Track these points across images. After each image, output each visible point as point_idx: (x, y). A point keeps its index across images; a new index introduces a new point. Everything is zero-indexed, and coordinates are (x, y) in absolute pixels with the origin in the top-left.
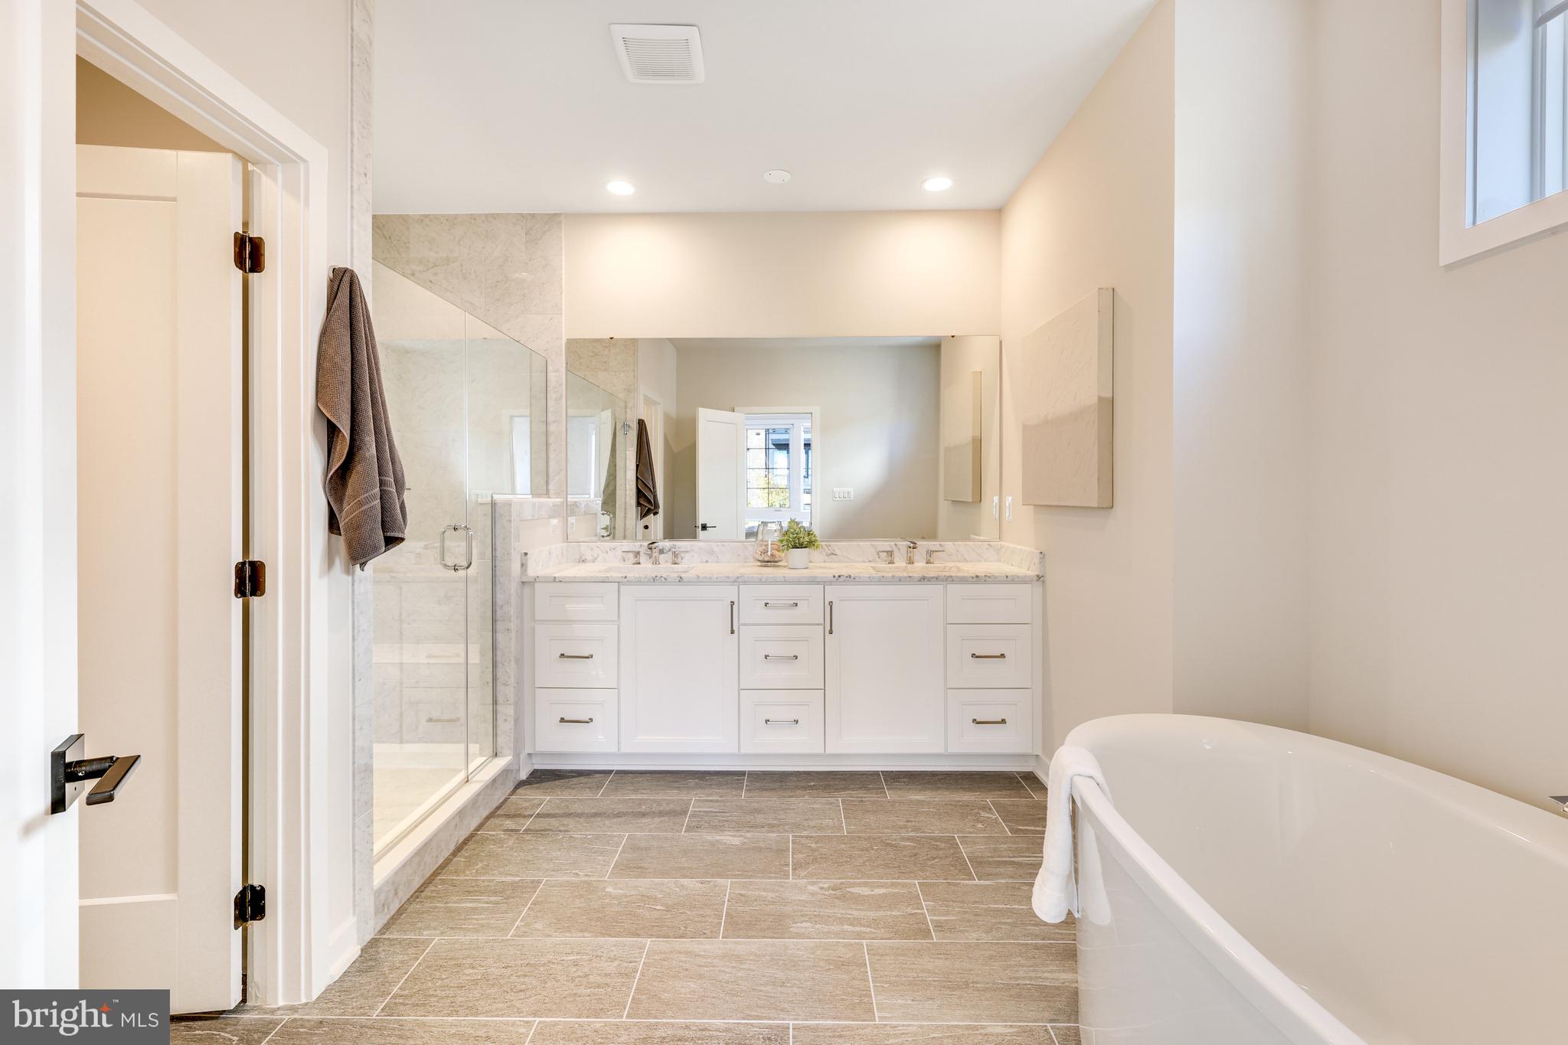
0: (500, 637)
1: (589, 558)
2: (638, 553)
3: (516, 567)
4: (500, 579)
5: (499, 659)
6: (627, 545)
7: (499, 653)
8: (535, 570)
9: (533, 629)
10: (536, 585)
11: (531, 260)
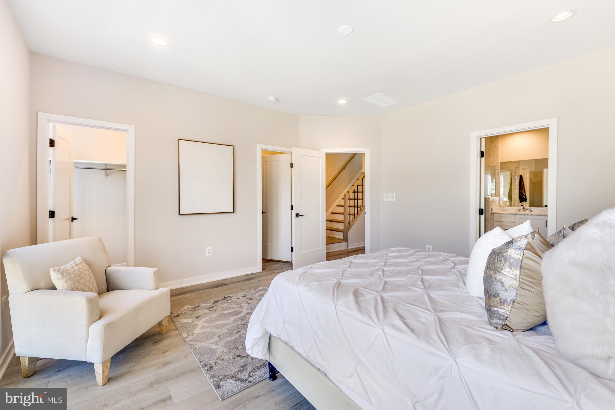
0: (487, 223)
1: (506, 210)
2: (520, 210)
3: (490, 211)
4: (487, 212)
5: (486, 227)
6: (516, 208)
7: (486, 226)
8: (494, 211)
9: (494, 223)
10: (495, 214)
11: (491, 146)
